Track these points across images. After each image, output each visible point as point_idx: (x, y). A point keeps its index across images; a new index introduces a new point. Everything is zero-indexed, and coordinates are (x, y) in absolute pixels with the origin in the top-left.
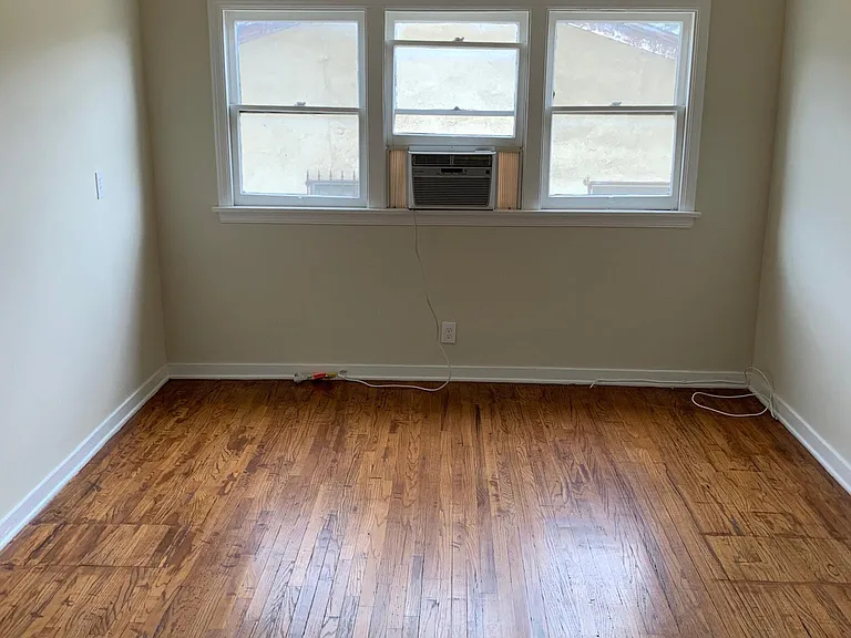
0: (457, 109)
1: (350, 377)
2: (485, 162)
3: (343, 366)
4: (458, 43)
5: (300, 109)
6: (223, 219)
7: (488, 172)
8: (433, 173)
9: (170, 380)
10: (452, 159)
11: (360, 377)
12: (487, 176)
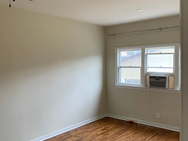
0: (161, 67)
1: (137, 122)
2: (165, 78)
3: (136, 120)
4: (161, 53)
5: (130, 67)
6: (116, 87)
7: (165, 80)
8: (153, 80)
9: (107, 117)
10: (157, 77)
11: (139, 123)
12: (165, 81)
